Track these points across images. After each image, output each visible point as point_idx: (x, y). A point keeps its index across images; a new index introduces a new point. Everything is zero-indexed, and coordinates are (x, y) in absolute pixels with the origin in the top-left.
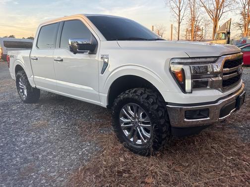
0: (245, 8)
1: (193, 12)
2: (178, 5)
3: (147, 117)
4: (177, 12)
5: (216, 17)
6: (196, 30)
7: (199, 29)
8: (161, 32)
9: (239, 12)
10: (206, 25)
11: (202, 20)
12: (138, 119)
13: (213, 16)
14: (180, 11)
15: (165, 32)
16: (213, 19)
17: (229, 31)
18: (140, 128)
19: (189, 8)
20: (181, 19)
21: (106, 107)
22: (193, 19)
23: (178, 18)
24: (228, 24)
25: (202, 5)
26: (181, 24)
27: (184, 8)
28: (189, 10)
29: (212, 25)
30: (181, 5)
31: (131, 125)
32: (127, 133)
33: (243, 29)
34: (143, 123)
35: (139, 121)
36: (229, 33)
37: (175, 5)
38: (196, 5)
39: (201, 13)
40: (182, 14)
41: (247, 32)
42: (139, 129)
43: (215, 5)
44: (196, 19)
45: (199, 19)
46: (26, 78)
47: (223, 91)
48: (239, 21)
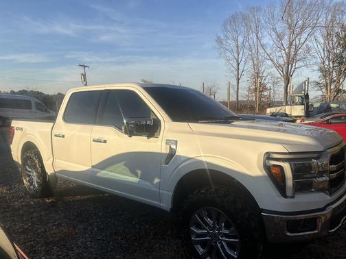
0: (324, 62)
1: (256, 66)
2: (236, 56)
3: (232, 229)
4: (235, 65)
5: (287, 73)
6: (261, 89)
7: (265, 88)
8: (213, 90)
9: (316, 68)
10: (274, 83)
11: (268, 77)
12: (219, 230)
13: (283, 72)
14: (239, 64)
15: (218, 91)
16: (283, 76)
17: (307, 94)
18: (221, 243)
19: (251, 61)
20: (240, 74)
21: (169, 211)
22: (257, 75)
23: (236, 73)
24: (305, 84)
25: (268, 58)
26: (240, 81)
27: (243, 60)
28: (250, 63)
29: (283, 83)
30: (240, 56)
31: (208, 238)
32: (202, 250)
33: (324, 90)
34: (226, 236)
35: (219, 234)
36: (307, 96)
37: (231, 56)
38: (260, 57)
39: (266, 68)
40: (241, 68)
41: (329, 94)
42: (219, 245)
43: (285, 58)
44: (261, 75)
45: (265, 74)
46: (41, 161)
47: (330, 194)
48: (318, 80)
